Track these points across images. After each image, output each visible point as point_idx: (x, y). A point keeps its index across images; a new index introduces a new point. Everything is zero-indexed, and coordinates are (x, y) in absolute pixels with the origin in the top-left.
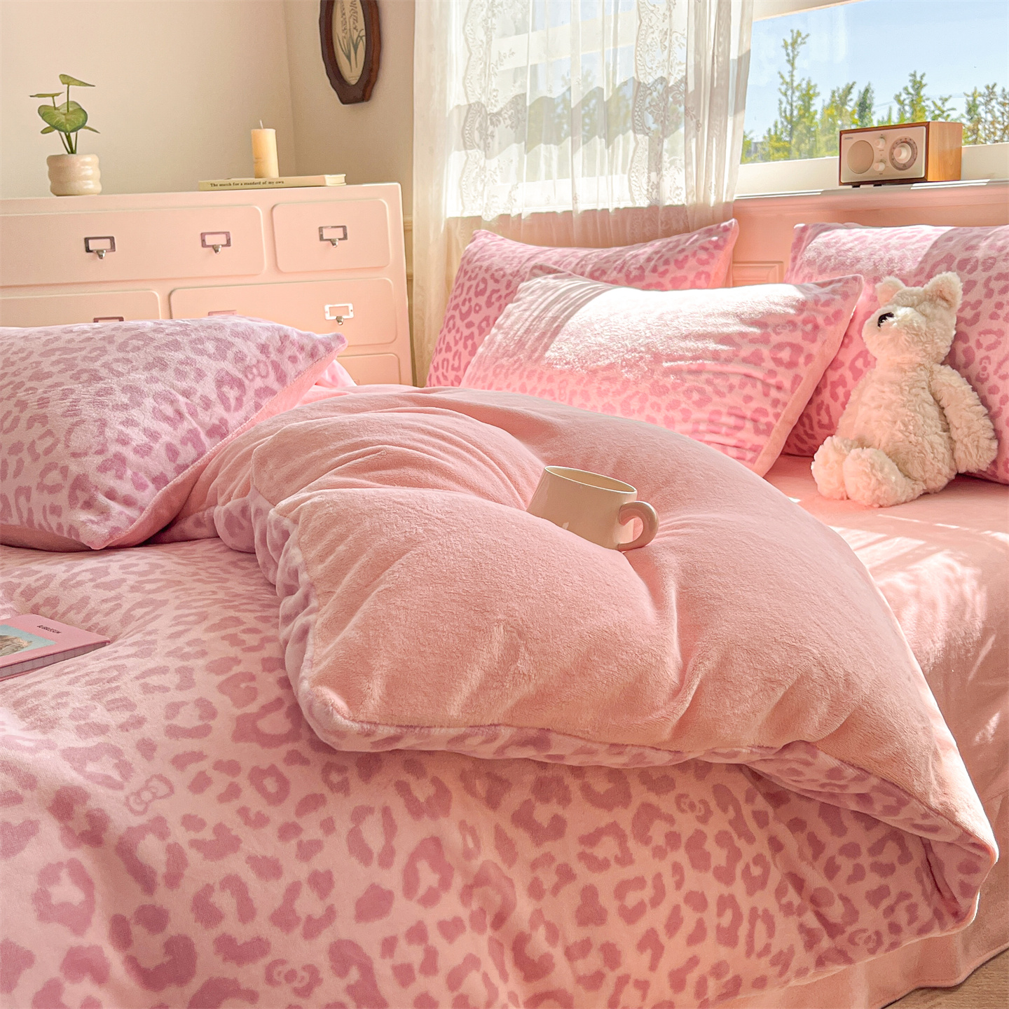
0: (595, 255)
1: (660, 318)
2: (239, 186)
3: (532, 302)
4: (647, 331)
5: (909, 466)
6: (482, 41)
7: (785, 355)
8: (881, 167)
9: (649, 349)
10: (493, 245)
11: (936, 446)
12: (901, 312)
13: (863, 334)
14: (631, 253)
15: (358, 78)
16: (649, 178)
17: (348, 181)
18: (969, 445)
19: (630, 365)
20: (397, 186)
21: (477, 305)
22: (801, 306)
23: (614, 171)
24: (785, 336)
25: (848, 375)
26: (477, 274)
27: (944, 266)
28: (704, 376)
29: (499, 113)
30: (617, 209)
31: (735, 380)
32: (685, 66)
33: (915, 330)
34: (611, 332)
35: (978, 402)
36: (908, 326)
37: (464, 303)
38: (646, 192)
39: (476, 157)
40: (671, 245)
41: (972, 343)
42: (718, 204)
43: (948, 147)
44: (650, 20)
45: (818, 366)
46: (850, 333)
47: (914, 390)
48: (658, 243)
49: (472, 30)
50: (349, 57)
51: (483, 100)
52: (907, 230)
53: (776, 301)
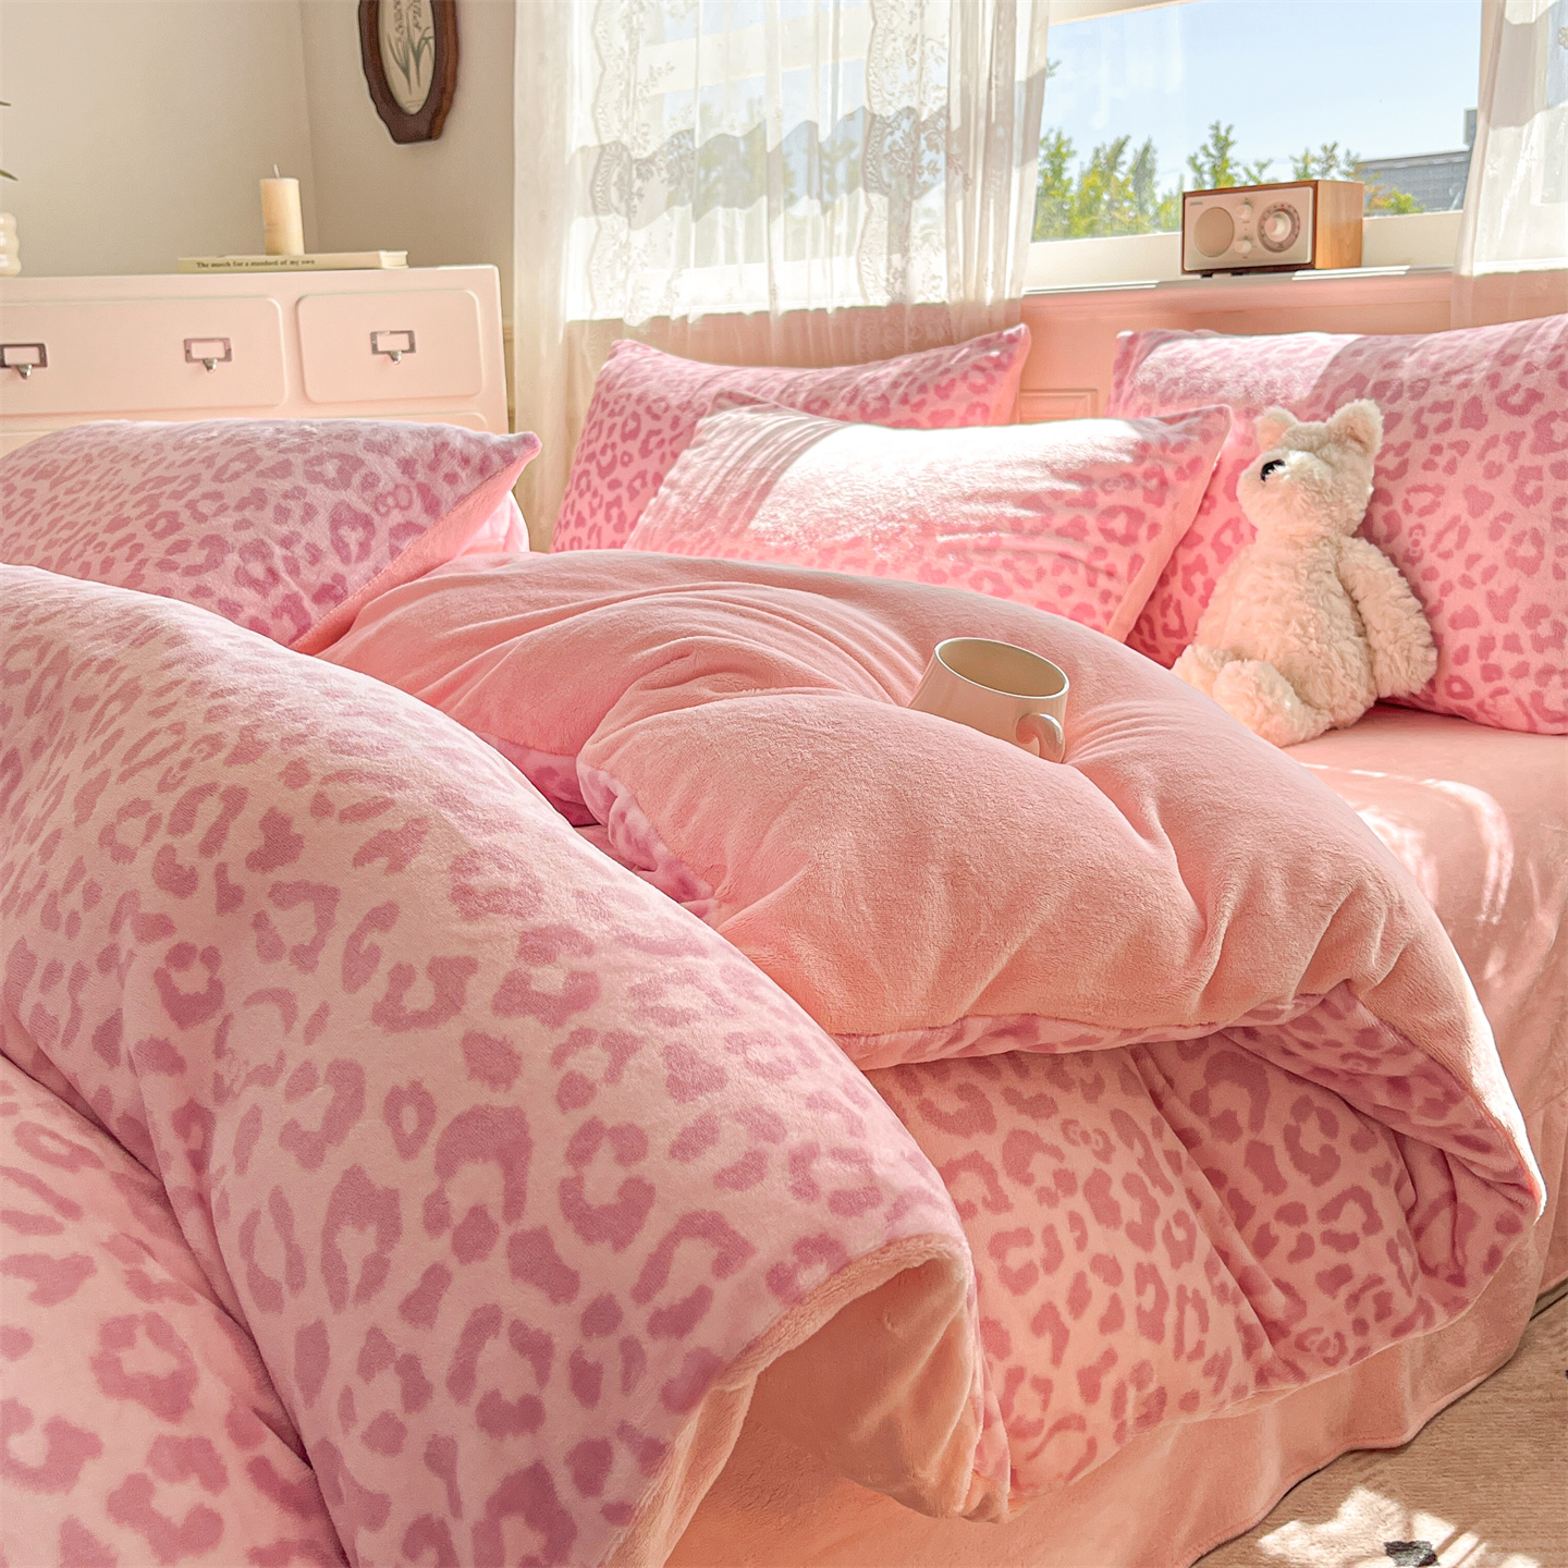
0: (811, 378)
1: (929, 470)
2: (244, 267)
3: (724, 447)
4: (910, 490)
5: (1309, 687)
6: (622, 49)
7: (1119, 524)
8: (1246, 247)
9: (914, 516)
10: (647, 363)
11: (1348, 657)
12: (1294, 458)
13: (1239, 493)
14: (866, 375)
15: (422, 103)
16: (889, 260)
17: (411, 262)
18: (1396, 656)
19: (888, 541)
20: (492, 270)
21: (625, 453)
22: (1142, 450)
23: (835, 249)
24: (1119, 496)
25: (1210, 556)
26: (623, 408)
27: (1352, 392)
28: (999, 557)
29: (650, 160)
30: (839, 309)
31: (1046, 563)
32: (945, 92)
33: (1316, 485)
34: (852, 490)
35: (1408, 592)
36: (1303, 478)
37: (603, 451)
38: (884, 284)
39: (612, 227)
40: (928, 363)
41: (1397, 506)
42: (997, 302)
43: (1343, 217)
44: (890, 20)
45: (1166, 541)
46: (1211, 493)
47: (1314, 576)
48: (906, 361)
49: (606, 31)
50: (406, 71)
51: (626, 139)
52: (1290, 341)
53: (1104, 444)
